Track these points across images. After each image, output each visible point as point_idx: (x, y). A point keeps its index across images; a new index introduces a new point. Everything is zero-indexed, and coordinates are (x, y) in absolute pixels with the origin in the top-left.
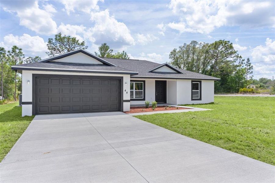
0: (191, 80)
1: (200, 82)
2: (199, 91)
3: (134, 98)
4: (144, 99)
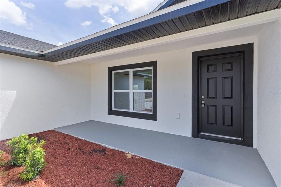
3: (131, 110)
4: (153, 117)
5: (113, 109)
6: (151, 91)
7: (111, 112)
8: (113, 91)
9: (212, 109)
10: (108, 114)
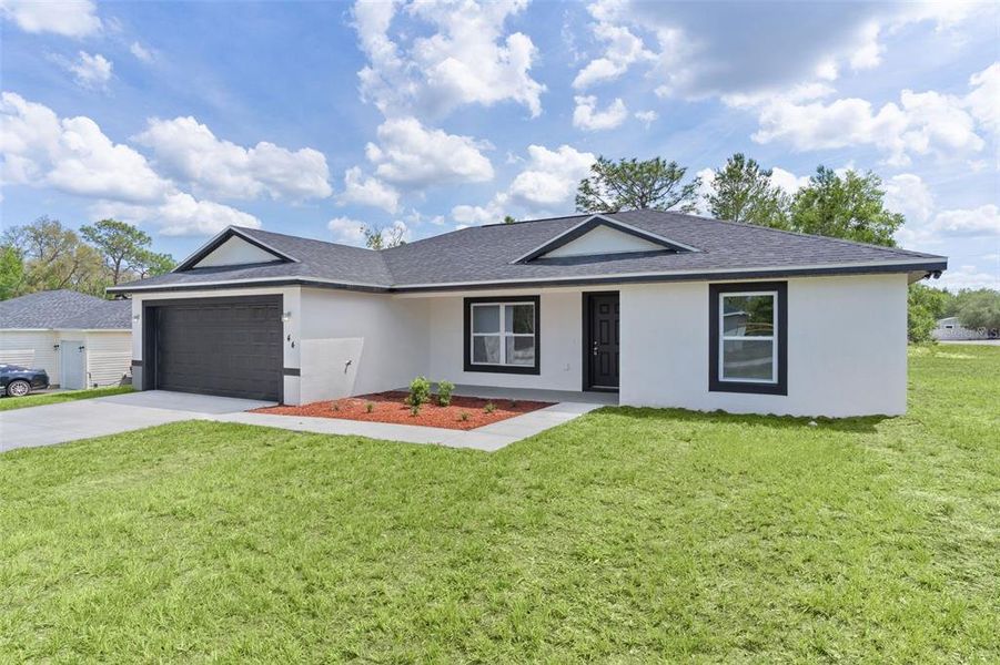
0: (706, 283)
1: (782, 288)
2: (774, 339)
3: (503, 363)
4: (535, 371)
5: (472, 363)
6: (533, 335)
7: (468, 367)
8: (472, 335)
9: (605, 357)
10: (465, 370)
